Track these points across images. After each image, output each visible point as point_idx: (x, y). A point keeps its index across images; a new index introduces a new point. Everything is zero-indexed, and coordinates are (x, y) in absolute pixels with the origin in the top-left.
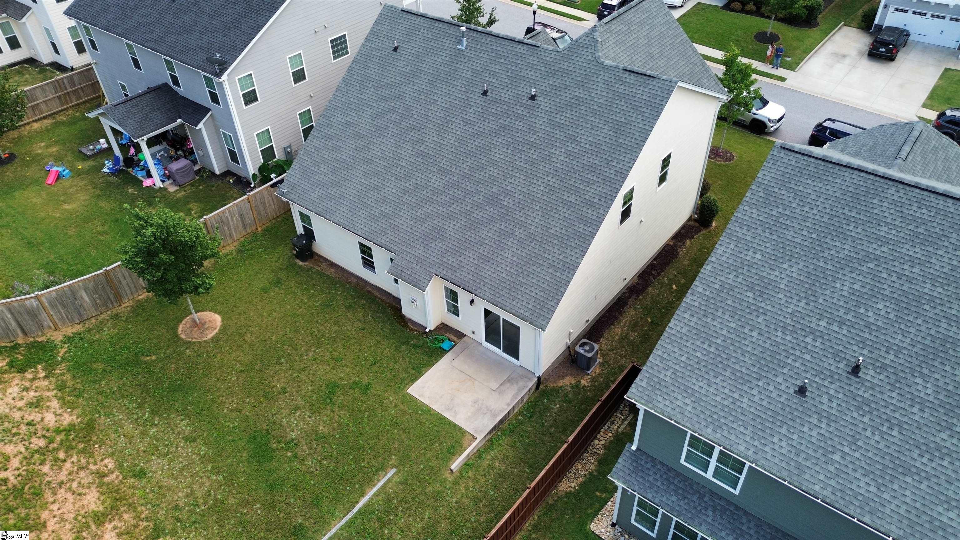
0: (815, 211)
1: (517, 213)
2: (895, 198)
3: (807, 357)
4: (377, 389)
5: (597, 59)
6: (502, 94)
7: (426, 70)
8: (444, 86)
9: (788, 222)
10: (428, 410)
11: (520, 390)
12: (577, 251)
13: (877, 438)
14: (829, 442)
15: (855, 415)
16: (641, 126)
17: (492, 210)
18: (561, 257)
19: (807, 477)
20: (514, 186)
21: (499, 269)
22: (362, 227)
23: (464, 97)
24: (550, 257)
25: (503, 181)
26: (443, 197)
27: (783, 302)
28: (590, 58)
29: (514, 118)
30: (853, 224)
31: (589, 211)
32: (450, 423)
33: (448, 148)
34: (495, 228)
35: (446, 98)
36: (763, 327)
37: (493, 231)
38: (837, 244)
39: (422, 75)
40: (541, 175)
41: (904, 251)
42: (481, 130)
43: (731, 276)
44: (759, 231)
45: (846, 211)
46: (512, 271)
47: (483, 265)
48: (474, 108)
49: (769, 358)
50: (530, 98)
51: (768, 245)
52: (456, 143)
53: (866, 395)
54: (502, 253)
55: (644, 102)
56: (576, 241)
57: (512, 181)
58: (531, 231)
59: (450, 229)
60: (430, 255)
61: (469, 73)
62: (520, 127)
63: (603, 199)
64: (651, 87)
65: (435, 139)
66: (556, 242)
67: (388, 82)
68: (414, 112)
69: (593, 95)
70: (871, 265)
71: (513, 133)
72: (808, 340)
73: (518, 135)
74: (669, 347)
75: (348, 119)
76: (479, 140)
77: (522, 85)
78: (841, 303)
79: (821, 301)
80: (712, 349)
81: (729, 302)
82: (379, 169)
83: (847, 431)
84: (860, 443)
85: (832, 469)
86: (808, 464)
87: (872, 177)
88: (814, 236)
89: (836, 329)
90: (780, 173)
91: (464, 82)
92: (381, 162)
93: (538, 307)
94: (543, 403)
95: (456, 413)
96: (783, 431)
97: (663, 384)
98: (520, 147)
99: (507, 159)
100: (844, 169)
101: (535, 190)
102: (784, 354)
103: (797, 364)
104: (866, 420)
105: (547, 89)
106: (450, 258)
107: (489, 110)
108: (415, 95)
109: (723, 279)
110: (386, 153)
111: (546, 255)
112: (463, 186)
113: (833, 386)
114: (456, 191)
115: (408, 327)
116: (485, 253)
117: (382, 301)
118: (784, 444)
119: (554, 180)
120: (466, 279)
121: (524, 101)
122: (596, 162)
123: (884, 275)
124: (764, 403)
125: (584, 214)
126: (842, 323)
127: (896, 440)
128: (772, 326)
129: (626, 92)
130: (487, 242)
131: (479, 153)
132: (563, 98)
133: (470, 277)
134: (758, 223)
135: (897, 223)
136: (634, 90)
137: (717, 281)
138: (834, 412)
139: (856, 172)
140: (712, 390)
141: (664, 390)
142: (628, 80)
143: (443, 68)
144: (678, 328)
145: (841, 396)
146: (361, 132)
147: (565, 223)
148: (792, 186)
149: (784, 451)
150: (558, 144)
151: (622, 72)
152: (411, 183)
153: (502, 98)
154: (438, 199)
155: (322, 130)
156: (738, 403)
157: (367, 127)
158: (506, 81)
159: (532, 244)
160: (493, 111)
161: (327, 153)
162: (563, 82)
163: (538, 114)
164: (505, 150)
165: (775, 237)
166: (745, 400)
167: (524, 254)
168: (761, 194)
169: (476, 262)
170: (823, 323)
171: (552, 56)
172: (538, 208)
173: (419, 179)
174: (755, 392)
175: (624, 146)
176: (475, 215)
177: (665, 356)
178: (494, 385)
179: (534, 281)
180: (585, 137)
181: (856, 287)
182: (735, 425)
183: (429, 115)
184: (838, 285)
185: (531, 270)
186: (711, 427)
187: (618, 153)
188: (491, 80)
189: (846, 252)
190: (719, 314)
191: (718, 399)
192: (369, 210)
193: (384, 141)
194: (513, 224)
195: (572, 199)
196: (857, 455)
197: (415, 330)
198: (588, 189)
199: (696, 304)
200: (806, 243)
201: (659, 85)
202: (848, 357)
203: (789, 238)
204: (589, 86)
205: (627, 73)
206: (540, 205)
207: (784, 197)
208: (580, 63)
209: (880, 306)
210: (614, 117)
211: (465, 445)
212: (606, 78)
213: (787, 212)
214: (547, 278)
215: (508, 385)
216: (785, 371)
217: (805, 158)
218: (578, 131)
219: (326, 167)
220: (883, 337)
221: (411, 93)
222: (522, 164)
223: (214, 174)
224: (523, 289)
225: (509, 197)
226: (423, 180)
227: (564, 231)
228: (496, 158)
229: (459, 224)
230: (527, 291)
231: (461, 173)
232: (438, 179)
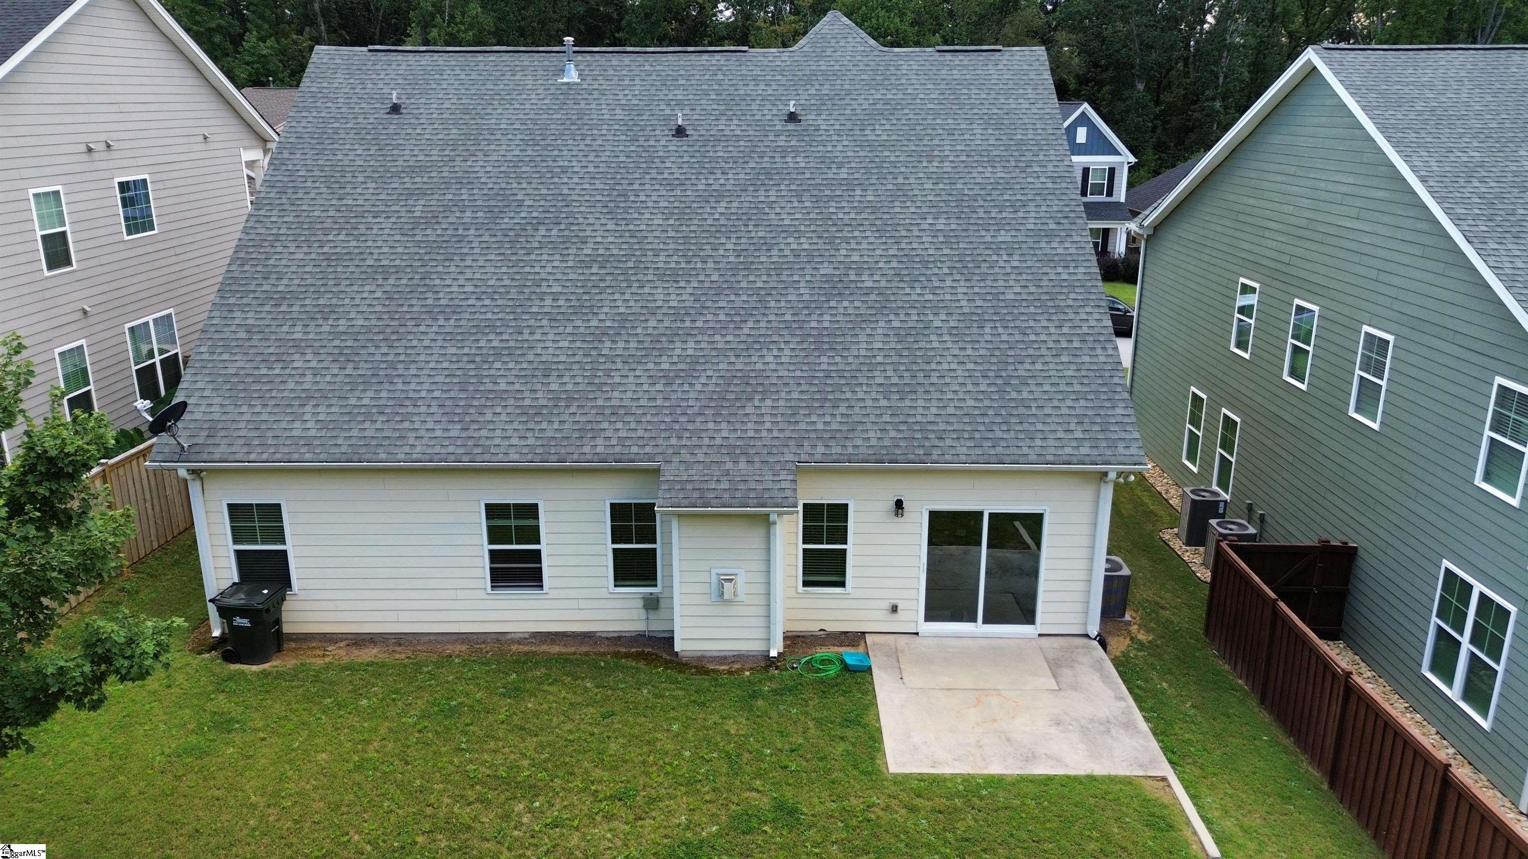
1: (908, 291)
4: (816, 802)
5: (875, 48)
6: (722, 127)
7: (503, 127)
8: (571, 141)
9: (1452, 113)
11: (1100, 669)
16: (1036, 109)
17: (846, 304)
18: (1065, 330)
20: (865, 253)
21: (949, 396)
22: (514, 441)
23: (631, 148)
24: (1043, 337)
25: (833, 252)
26: (709, 317)
28: (862, 47)
29: (777, 155)
31: (1054, 245)
33: (656, 234)
34: (880, 331)
35: (591, 158)
37: (879, 338)
39: (499, 136)
40: (907, 221)
42: (715, 187)
46: (982, 389)
47: (908, 403)
48: (672, 159)
50: (787, 121)
51: (1465, 140)
54: (933, 366)
55: (1012, 80)
56: (1072, 296)
57: (853, 246)
58: (966, 311)
59: (772, 366)
60: (756, 431)
61: (619, 112)
62: (802, 165)
63: (1064, 221)
64: (1006, 60)
65: (610, 227)
66: (1032, 310)
67: (411, 163)
68: (518, 197)
69: (910, 92)
71: (793, 176)
73: (807, 176)
75: (326, 250)
76: (723, 204)
77: (755, 107)
82: (489, 316)
91: (616, 127)
92: (487, 302)
93: (1097, 428)
95: (1057, 759)
98: (827, 193)
99: (813, 216)
101: (915, 246)
105: (814, 101)
106: (814, 418)
107: (711, 155)
108: (503, 168)
110: (491, 283)
111: (1033, 337)
112: (744, 285)
114: (732, 298)
116: (895, 380)
119: (942, 221)
120: (887, 443)
121: (779, 128)
122: (1001, 175)
125: (1049, 251)
129: (969, 77)
130: (879, 359)
131: (740, 223)
132: (856, 107)
133: (893, 434)
136: (980, 71)
142: (958, 61)
143: (545, 116)
146: (384, 263)
147: (1024, 277)
150: (902, 170)
152: (602, 317)
153: (728, 133)
154: (699, 324)
157: (399, 250)
158: (715, 107)
159: (988, 330)
160: (719, 154)
162: (838, 87)
163: (823, 137)
164: (796, 204)
165: (1462, 131)
167: (983, 352)
169: (884, 403)
171: (786, 57)
172: (946, 271)
173: (619, 303)
175: (1033, 141)
176: (814, 324)
178: (1047, 681)
179: (1047, 387)
180: (948, 148)
183: (566, 192)
185: (1021, 373)
187: (1030, 153)
188: (678, 111)
192: (511, 402)
193: (468, 263)
194: (913, 311)
195: (1004, 237)
198: (1021, 214)
204: (893, 82)
205: (949, 52)
206: (948, 264)
208: (849, 56)
210: (976, 111)
211: (1165, 798)
212: (916, 65)
213: (1434, 104)
214: (1070, 372)
215: (1067, 672)
218: (925, 142)
219: (308, 357)
221: (488, 169)
222: (853, 216)
224: (1034, 411)
225: (867, 272)
226: (631, 304)
227: (1032, 289)
228: (786, 222)
229: (787, 352)
230: (1048, 411)
231: (721, 266)
232: (671, 290)
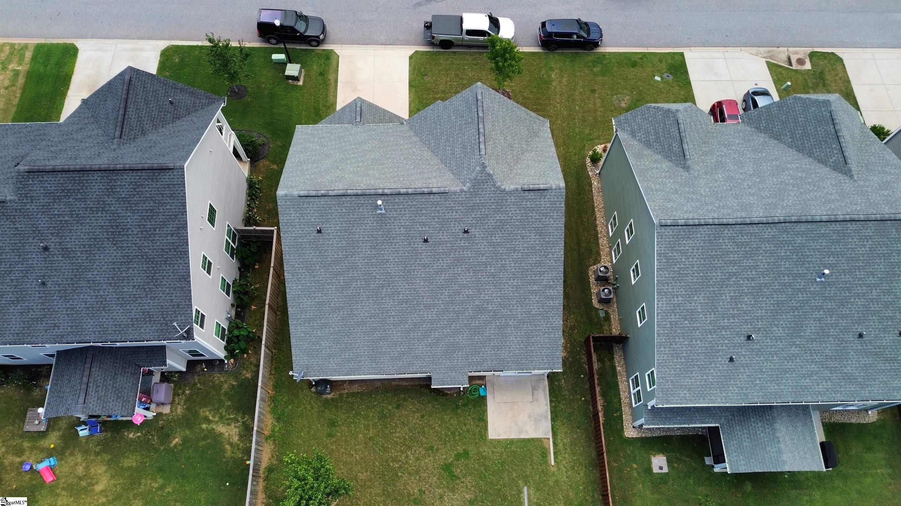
0: (695, 260)
1: (502, 311)
2: (729, 235)
3: (726, 342)
4: (472, 450)
5: (498, 188)
6: (441, 237)
7: (361, 239)
8: (387, 247)
9: (685, 272)
10: (512, 442)
11: (544, 391)
12: (556, 317)
13: (769, 364)
14: (752, 377)
15: (757, 358)
16: (555, 225)
17: (483, 316)
18: (548, 325)
19: (750, 397)
20: (490, 295)
21: (512, 349)
22: (391, 368)
23: (409, 249)
24: (541, 328)
25: (479, 295)
26: (442, 323)
27: (703, 319)
28: (493, 189)
29: (461, 251)
30: (716, 259)
31: (551, 291)
32: (529, 440)
33: (422, 289)
34: (493, 327)
35: (396, 255)
36: (700, 336)
37: (493, 329)
38: (714, 274)
39: (361, 244)
40: (504, 281)
41: (745, 264)
42: (440, 267)
43: (673, 317)
44: (674, 284)
45: (710, 253)
46: (521, 346)
47: (500, 352)
48: (424, 254)
49: (710, 351)
50: (464, 233)
51: (682, 290)
52: (426, 284)
53: (757, 347)
54: (508, 339)
55: (549, 209)
56: (553, 312)
57: (486, 292)
58: (520, 318)
59: (461, 340)
60: (457, 362)
61: (402, 229)
62: (470, 255)
63: (556, 281)
64: (548, 197)
65: (407, 287)
66: (540, 318)
67: (333, 259)
68: (374, 274)
69: (510, 215)
70: (734, 279)
71: (467, 261)
72: (723, 333)
73: (472, 260)
74: (663, 370)
75: (316, 300)
76: (443, 275)
77: (452, 225)
78: (729, 306)
79: (720, 310)
80: (683, 360)
81: (679, 331)
82: (375, 325)
83: (757, 368)
84: (764, 370)
85: (758, 388)
86: (748, 391)
87: (713, 226)
88: (701, 274)
89: (732, 321)
90: (667, 243)
91: (402, 238)
92: (373, 320)
93: (551, 359)
94: (556, 385)
95: (527, 432)
96: (732, 382)
97: (670, 390)
98: (478, 268)
99: (473, 279)
100: (698, 227)
101: (506, 292)
102: (716, 345)
103: (724, 348)
104: (762, 358)
105: (474, 222)
106: (473, 358)
107: (438, 251)
108: (366, 261)
109: (669, 320)
110: (373, 312)
111: (538, 328)
112: (452, 309)
113: (743, 350)
114: (448, 315)
115: (447, 394)
116: (496, 344)
117: (412, 386)
118: (735, 388)
119: (516, 281)
120: (493, 365)
121: (461, 236)
122: (538, 259)
123: (741, 282)
124: (719, 374)
125: (548, 294)
126: (733, 317)
127: (777, 361)
128: (704, 334)
129: (533, 206)
130: (492, 337)
131: (449, 283)
132: (489, 224)
133: (495, 362)
134: (670, 279)
135: (736, 250)
136: (537, 203)
137: (667, 323)
138: (748, 362)
139: (705, 226)
140: (693, 380)
141: (672, 393)
142: (530, 197)
143: (376, 233)
144: (662, 358)
145: (748, 353)
146: (337, 305)
147: (539, 305)
148: (677, 248)
149: (736, 391)
150: (504, 257)
151: (522, 192)
152: (409, 324)
153: (442, 240)
154: (439, 326)
155: (299, 317)
156: (708, 381)
157: (340, 300)
158: (437, 226)
159: (525, 326)
160: (441, 251)
161: (319, 332)
162: (483, 213)
163: (477, 241)
164: (467, 274)
165: (683, 284)
166: (710, 377)
167: (523, 334)
168: (664, 260)
169: (493, 352)
170: (726, 321)
171: (463, 196)
172: (515, 303)
173: (413, 319)
174: (712, 371)
175: (551, 243)
176: (473, 325)
177: (663, 376)
178: (530, 398)
179: (539, 346)
180: (521, 246)
181: (732, 294)
182: (711, 392)
183: (389, 271)
184: (724, 297)
185: (533, 341)
186: (701, 398)
187: (549, 248)
188: (424, 229)
189: (720, 277)
190: (677, 340)
191: (698, 383)
192: (387, 355)
193: (364, 304)
194: (503, 319)
195: (535, 288)
196: (765, 376)
197: (453, 393)
198: (542, 278)
199: (664, 340)
200: (700, 280)
201: (553, 193)
202: (743, 332)
203: (690, 281)
204: (504, 209)
205: (526, 192)
206: (516, 300)
207: (677, 257)
208: (488, 195)
209: (746, 299)
210: (533, 226)
211: (547, 446)
212: (513, 200)
213: (682, 266)
214: (547, 341)
215: (536, 392)
216: (720, 354)
217: (676, 227)
218: (514, 243)
219: (326, 342)
220: (753, 315)
221: (361, 261)
222: (486, 279)
223: (181, 372)
224: (535, 354)
225: (490, 304)
226: (417, 318)
227: (541, 310)
228: (465, 282)
229: (465, 335)
230: (538, 354)
231: (444, 302)
232: (429, 313)
